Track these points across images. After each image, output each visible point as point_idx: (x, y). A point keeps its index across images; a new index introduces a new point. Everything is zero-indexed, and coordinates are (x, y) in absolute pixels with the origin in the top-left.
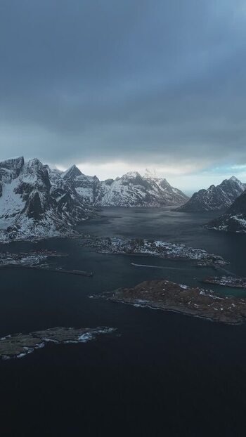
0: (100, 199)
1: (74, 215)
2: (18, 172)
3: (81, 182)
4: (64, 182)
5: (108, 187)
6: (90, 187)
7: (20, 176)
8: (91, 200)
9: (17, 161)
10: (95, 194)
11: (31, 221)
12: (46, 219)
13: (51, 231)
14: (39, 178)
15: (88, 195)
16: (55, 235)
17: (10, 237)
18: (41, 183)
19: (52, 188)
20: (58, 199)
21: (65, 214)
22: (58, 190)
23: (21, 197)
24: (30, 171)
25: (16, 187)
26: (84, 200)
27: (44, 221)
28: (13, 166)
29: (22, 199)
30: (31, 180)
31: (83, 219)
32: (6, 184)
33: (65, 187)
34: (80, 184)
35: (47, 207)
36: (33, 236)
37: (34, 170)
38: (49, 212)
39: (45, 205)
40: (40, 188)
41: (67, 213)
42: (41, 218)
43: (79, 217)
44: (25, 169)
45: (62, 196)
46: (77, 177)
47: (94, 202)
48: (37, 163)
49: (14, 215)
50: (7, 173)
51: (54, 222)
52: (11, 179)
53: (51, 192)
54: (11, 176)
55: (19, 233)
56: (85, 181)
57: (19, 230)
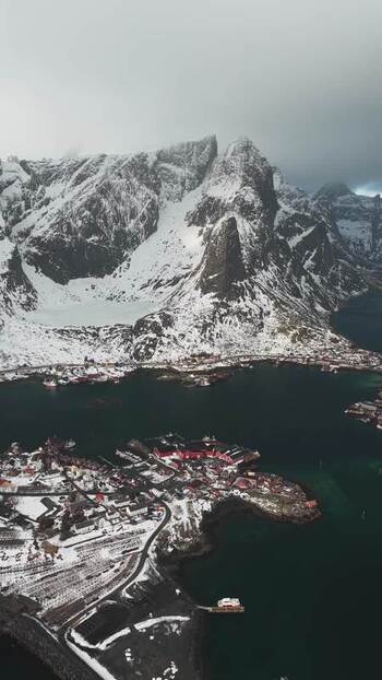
1: (334, 281)
2: (202, 173)
4: (312, 205)
6: (366, 218)
7: (206, 182)
9: (201, 146)
11: (207, 302)
12: (253, 297)
13: (263, 336)
14: (245, 183)
15: (360, 236)
16: (274, 352)
17: (136, 355)
18: (250, 196)
19: (280, 213)
20: (293, 242)
21: (310, 281)
22: (295, 218)
23: (201, 233)
24: (227, 170)
25: (193, 208)
26: (352, 247)
27: (244, 304)
28: (190, 159)
29: (201, 238)
30: (226, 189)
31: (355, 293)
32: (169, 203)
33: (314, 214)
34: (345, 213)
35: (259, 260)
36: (204, 355)
37: (237, 164)
38: (265, 276)
39: (253, 256)
40: (246, 210)
41: (316, 278)
42: (238, 294)
43: (347, 287)
44: (216, 166)
45: (305, 234)
46: (340, 198)
47: (373, 250)
48: (247, 148)
49: (176, 280)
50: (174, 175)
51: (276, 305)
52: (183, 191)
53: (276, 223)
54: (183, 184)
55: (165, 340)
56: (355, 206)
57: (166, 332)
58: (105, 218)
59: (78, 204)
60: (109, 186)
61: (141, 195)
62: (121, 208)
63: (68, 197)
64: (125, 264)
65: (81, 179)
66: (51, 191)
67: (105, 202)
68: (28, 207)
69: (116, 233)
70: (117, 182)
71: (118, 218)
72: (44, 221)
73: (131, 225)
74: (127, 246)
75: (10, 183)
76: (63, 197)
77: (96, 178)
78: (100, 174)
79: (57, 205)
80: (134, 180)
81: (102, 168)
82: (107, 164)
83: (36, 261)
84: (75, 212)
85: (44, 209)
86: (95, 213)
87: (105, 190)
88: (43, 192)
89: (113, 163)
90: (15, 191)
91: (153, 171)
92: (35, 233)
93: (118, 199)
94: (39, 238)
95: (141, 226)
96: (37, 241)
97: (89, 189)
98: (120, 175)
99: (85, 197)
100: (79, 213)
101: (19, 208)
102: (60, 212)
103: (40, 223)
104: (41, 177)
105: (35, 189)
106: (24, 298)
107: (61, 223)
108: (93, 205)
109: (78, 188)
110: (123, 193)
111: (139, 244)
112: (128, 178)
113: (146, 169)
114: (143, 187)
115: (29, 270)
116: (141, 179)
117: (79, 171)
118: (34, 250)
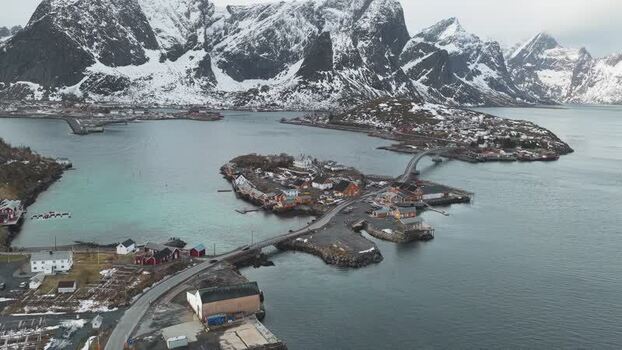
0: (582, 91)
2: (358, 15)
3: (552, 61)
5: (608, 69)
6: (569, 68)
8: (564, 93)
10: (576, 81)
11: (296, 81)
12: (330, 81)
15: (560, 83)
19: (409, 43)
22: (420, 45)
26: (549, 92)
27: (322, 84)
28: (349, 5)
35: (351, 63)
36: (275, 104)
38: (351, 72)
42: (319, 78)
45: (425, 57)
46: (548, 51)
47: (569, 95)
50: (335, 16)
51: (347, 87)
52: (340, 28)
53: (405, 49)
54: (341, 22)
55: (257, 97)
56: (561, 57)
57: (260, 94)
58: (276, 42)
59: (259, 32)
60: (283, 22)
61: (305, 29)
62: (289, 36)
63: (252, 29)
64: (284, 72)
65: (264, 16)
66: (242, 24)
67: (277, 32)
68: (226, 34)
69: (282, 52)
70: (289, 19)
71: (286, 42)
72: (234, 42)
73: (294, 48)
74: (288, 61)
75: (217, 19)
76: (250, 28)
77: (274, 17)
78: (278, 14)
79: (244, 33)
80: (303, 19)
81: (280, 11)
82: (284, 7)
83: (222, 66)
84: (255, 37)
85: (236, 35)
86: (269, 38)
87: (279, 24)
88: (237, 25)
89: (290, 7)
90: (220, 24)
91: (317, 13)
92: (226, 50)
93: (288, 31)
94: (228, 52)
95: (302, 48)
96: (227, 54)
97: (268, 24)
98: (293, 15)
99: (264, 29)
100: (258, 38)
101: (220, 35)
102: (245, 37)
103: (231, 43)
104: (237, 15)
105: (232, 23)
106: (205, 83)
107: (244, 44)
108: (269, 33)
109: (261, 23)
110: (293, 27)
111: (298, 60)
112: (298, 17)
113: (313, 11)
114: (309, 23)
115: (217, 71)
116: (308, 17)
117: (263, 13)
118: (224, 59)
